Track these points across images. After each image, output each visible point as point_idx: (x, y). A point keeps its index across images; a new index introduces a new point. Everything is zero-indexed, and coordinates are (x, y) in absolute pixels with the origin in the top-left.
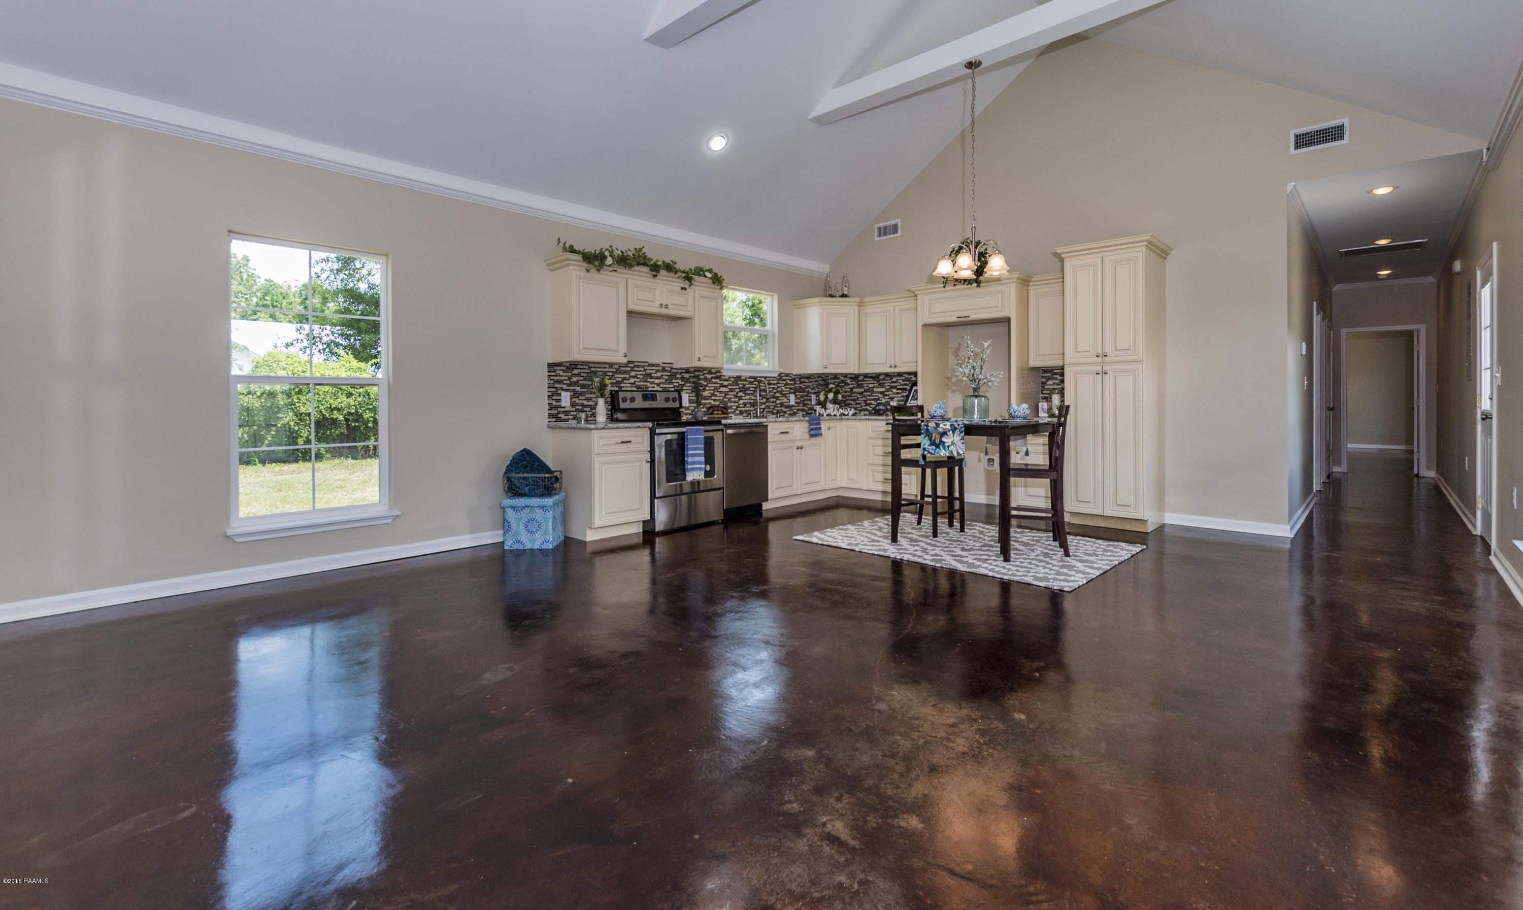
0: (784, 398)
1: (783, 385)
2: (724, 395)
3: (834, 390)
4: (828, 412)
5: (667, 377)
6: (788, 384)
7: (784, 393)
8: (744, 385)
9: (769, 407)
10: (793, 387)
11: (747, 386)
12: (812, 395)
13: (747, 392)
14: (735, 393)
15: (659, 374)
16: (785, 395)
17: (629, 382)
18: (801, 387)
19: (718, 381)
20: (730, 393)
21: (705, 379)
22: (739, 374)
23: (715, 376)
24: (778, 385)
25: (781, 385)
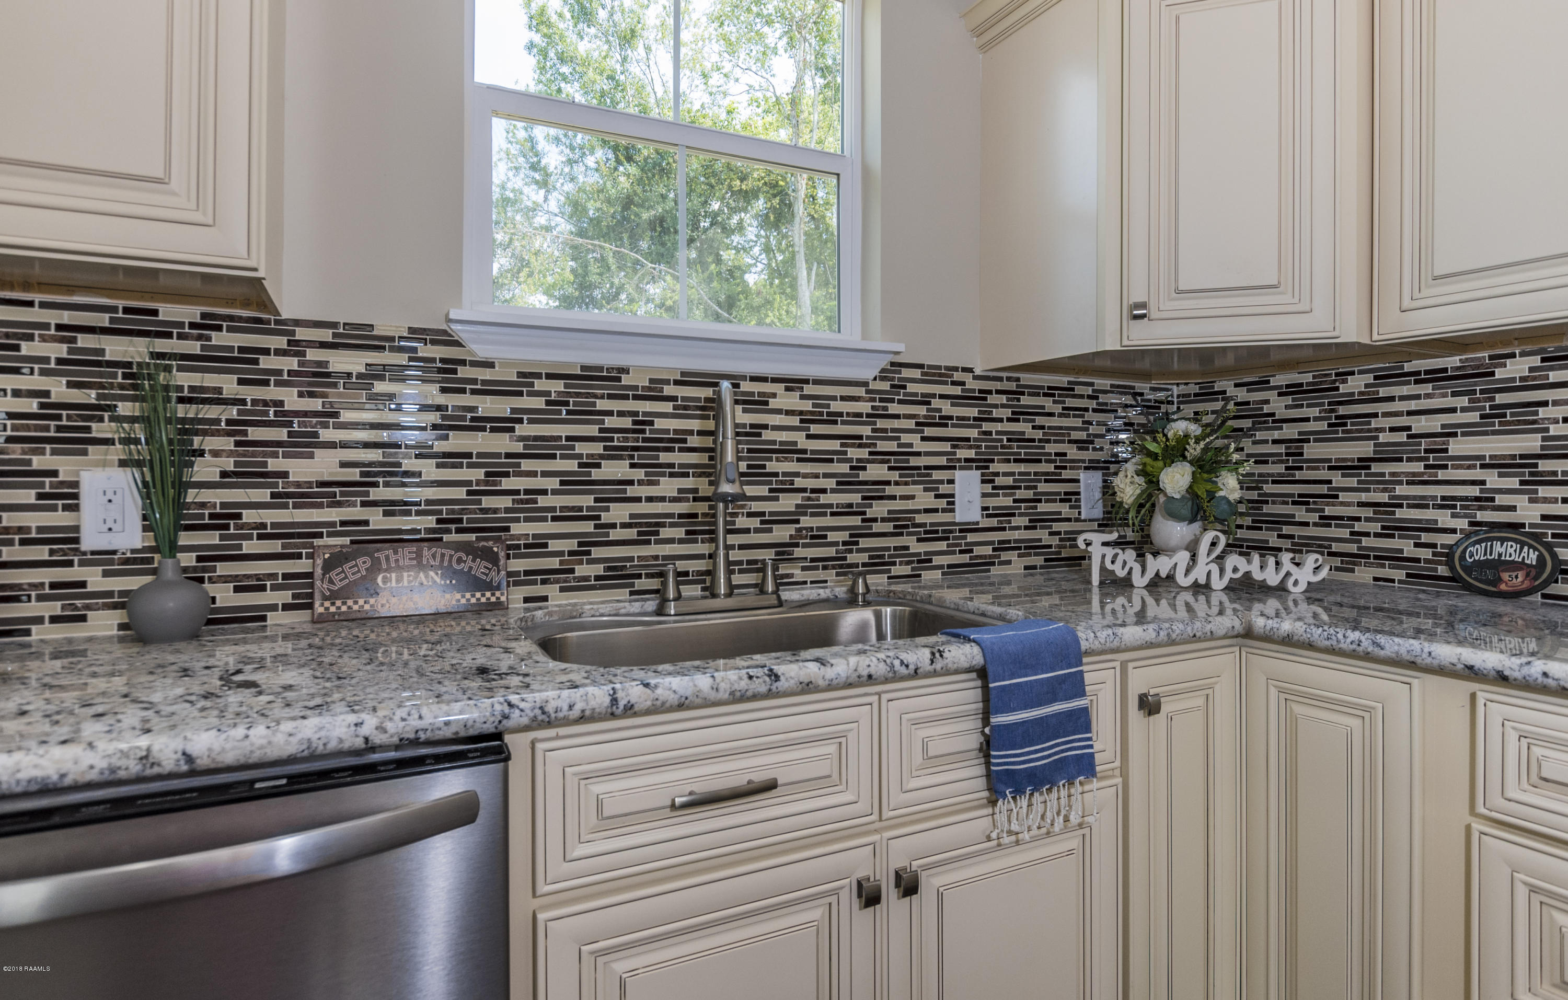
0: (917, 490)
1: (911, 424)
2: (480, 474)
3: (1194, 450)
4: (1159, 565)
6: (944, 421)
7: (914, 461)
8: (642, 423)
9: (818, 537)
10: (973, 433)
11: (659, 423)
12: (1082, 475)
13: (664, 458)
14: (573, 466)
16: (922, 475)
18: (1020, 439)
21: (310, 378)
22: (606, 357)
23: (401, 359)
24: (881, 424)
25: (896, 424)
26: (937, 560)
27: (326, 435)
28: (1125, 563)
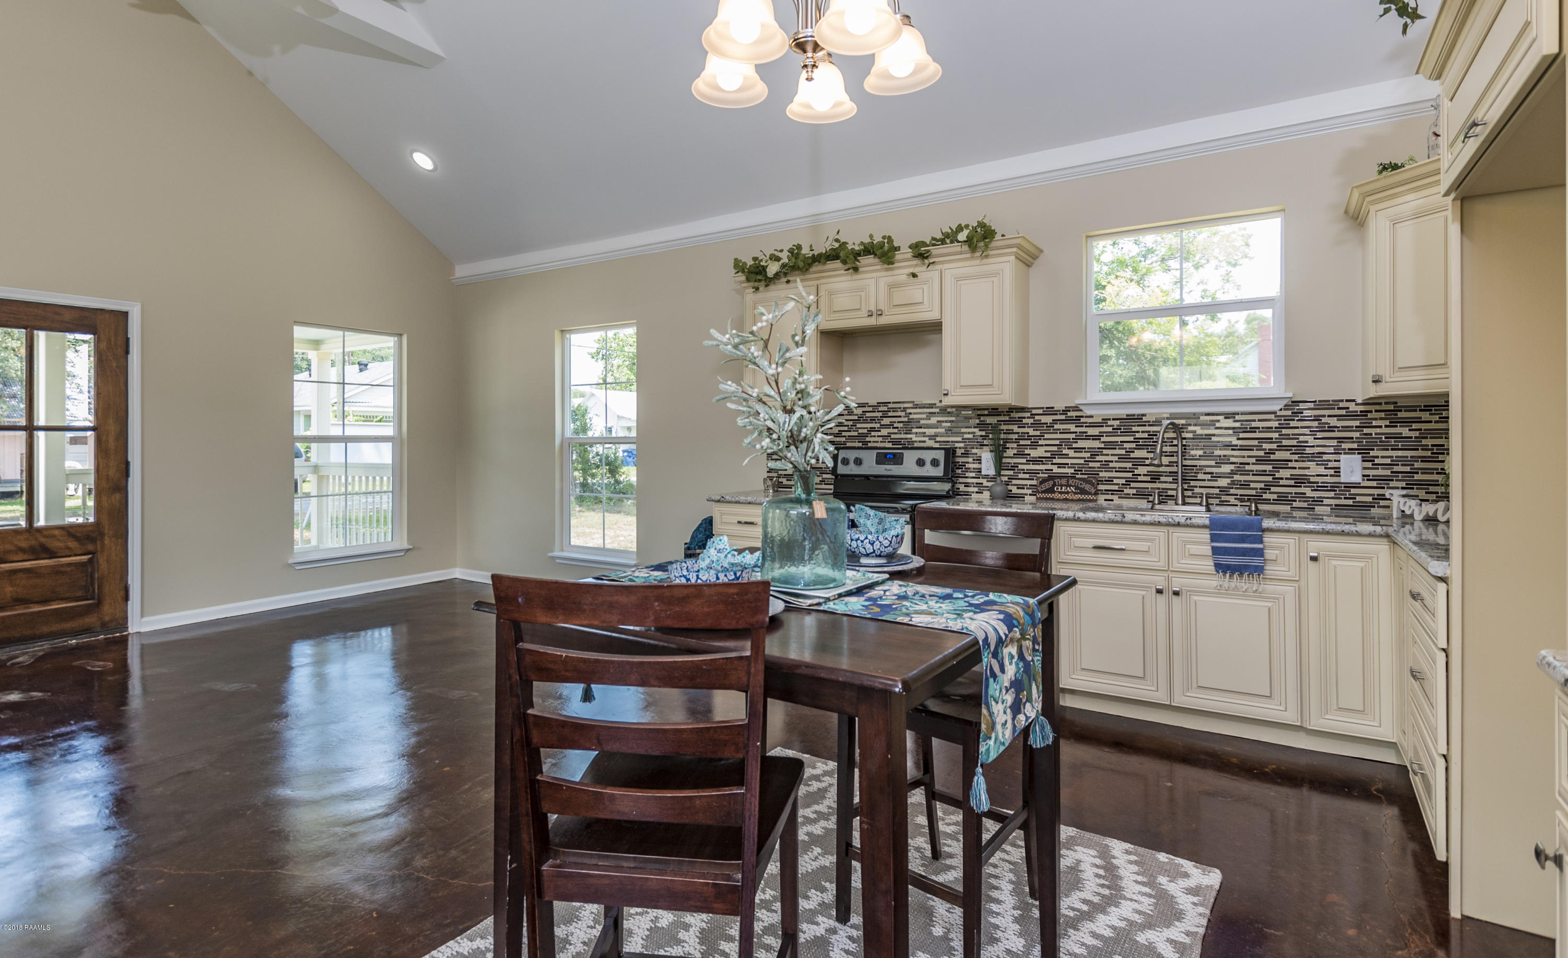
0: (1311, 464)
1: (1307, 431)
2: (1088, 455)
5: (949, 424)
6: (1332, 429)
7: (1308, 450)
8: (1152, 434)
9: (1246, 485)
10: (1356, 434)
11: (1161, 434)
14: (1123, 452)
15: (934, 420)
16: (1317, 457)
17: (879, 434)
18: (1397, 437)
19: (1072, 428)
20: (1105, 452)
21: (1037, 425)
22: (1136, 411)
23: (1063, 417)
24: (1284, 431)
25: (1296, 431)
26: (1326, 501)
27: (1040, 442)
28: (1410, 507)
